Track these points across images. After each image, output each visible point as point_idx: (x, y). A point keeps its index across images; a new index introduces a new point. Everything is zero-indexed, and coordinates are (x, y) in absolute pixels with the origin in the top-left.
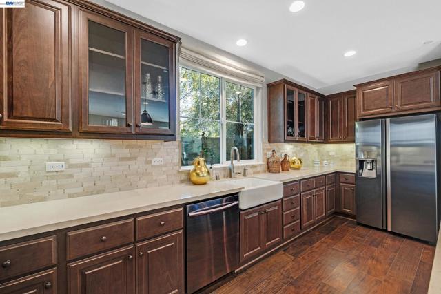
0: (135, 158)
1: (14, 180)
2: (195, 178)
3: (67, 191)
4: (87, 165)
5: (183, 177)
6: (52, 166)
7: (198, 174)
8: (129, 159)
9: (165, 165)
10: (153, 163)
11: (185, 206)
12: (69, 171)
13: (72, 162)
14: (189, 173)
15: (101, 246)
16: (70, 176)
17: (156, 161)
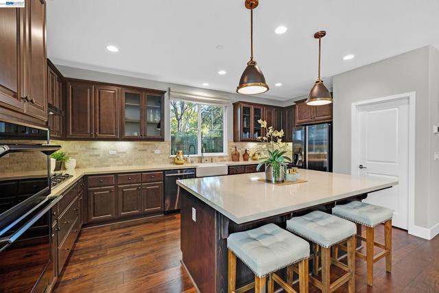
0: (146, 150)
1: (98, 158)
2: (177, 161)
3: (118, 163)
4: (125, 153)
5: (172, 160)
6: (112, 152)
7: (178, 159)
8: (143, 150)
9: (162, 154)
10: (155, 153)
11: (164, 171)
12: (118, 155)
13: (119, 151)
14: (174, 159)
15: (129, 182)
16: (118, 157)
17: (157, 152)
